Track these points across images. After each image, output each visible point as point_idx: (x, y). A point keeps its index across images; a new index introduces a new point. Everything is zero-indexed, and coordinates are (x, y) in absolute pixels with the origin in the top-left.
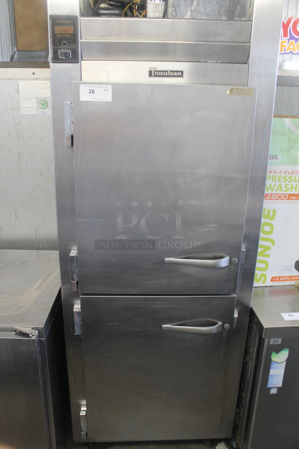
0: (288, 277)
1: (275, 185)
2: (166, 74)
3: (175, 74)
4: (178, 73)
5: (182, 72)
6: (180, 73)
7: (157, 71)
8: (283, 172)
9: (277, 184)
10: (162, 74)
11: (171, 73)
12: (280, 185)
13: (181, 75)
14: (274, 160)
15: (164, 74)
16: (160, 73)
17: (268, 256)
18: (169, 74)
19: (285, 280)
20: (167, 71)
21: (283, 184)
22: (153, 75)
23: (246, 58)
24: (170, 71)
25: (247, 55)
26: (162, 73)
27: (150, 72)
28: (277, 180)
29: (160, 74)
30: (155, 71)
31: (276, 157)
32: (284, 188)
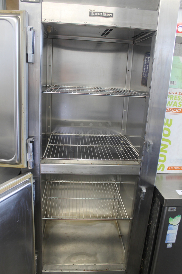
0: (179, 167)
1: (172, 102)
2: (101, 15)
3: (108, 15)
4: (110, 14)
5: (112, 14)
6: (111, 14)
7: (95, 12)
8: (178, 93)
9: (174, 101)
10: (98, 15)
11: (105, 14)
12: (176, 102)
13: (111, 16)
14: (172, 85)
15: (100, 15)
16: (97, 13)
17: (166, 152)
18: (103, 15)
19: (177, 169)
20: (102, 13)
21: (178, 102)
22: (92, 15)
23: (157, 7)
24: (104, 13)
25: (158, 5)
26: (98, 13)
27: (90, 13)
28: (174, 98)
29: (97, 15)
30: (93, 12)
31: (173, 83)
32: (178, 105)
